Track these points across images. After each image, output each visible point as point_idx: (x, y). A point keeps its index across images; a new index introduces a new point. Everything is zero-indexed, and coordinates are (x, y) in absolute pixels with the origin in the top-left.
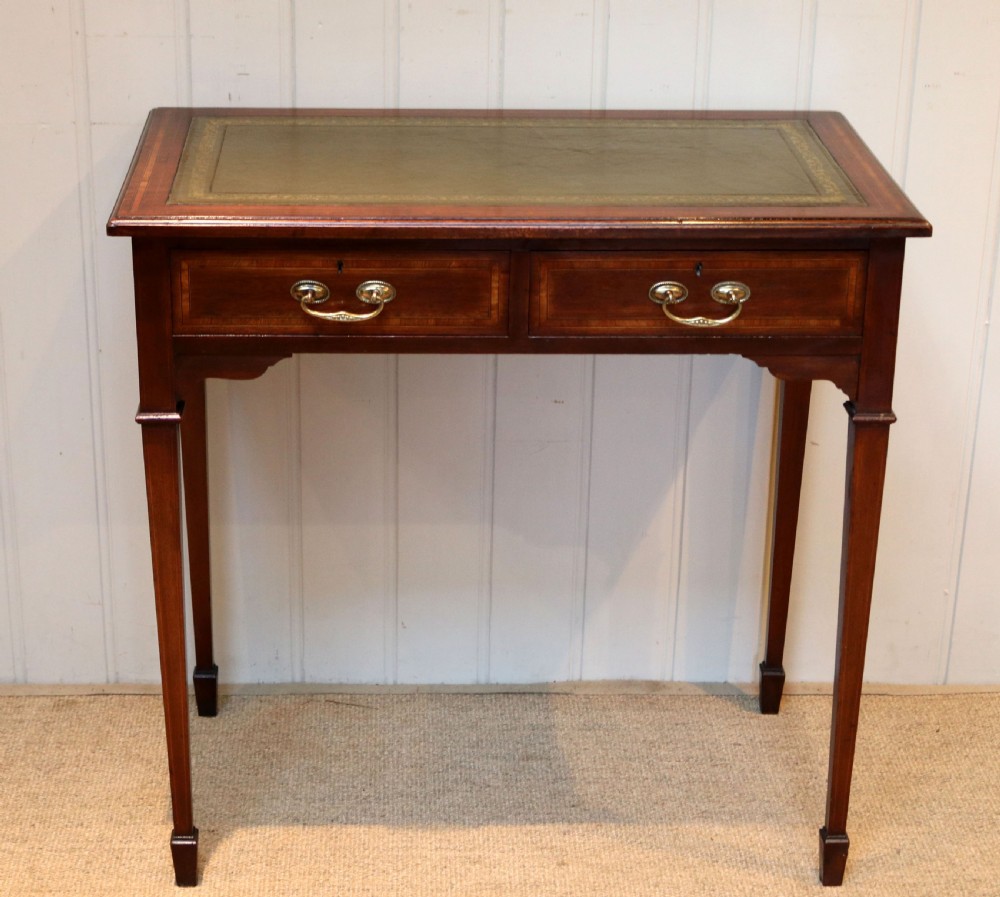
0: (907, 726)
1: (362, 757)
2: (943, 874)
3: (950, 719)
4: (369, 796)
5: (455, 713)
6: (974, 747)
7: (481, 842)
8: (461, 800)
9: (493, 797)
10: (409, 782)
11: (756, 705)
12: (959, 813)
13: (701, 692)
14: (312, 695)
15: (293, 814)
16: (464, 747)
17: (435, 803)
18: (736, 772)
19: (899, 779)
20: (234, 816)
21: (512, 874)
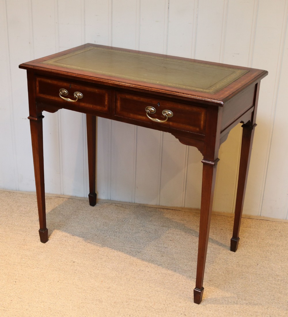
0: (272, 230)
1: (119, 221)
2: (269, 272)
3: (284, 229)
4: (117, 231)
5: (148, 212)
7: (142, 247)
8: (141, 235)
9: (150, 236)
10: (129, 229)
12: (279, 256)
14: (112, 203)
15: (96, 233)
17: (134, 235)
18: (219, 237)
19: (265, 244)
21: (147, 257)
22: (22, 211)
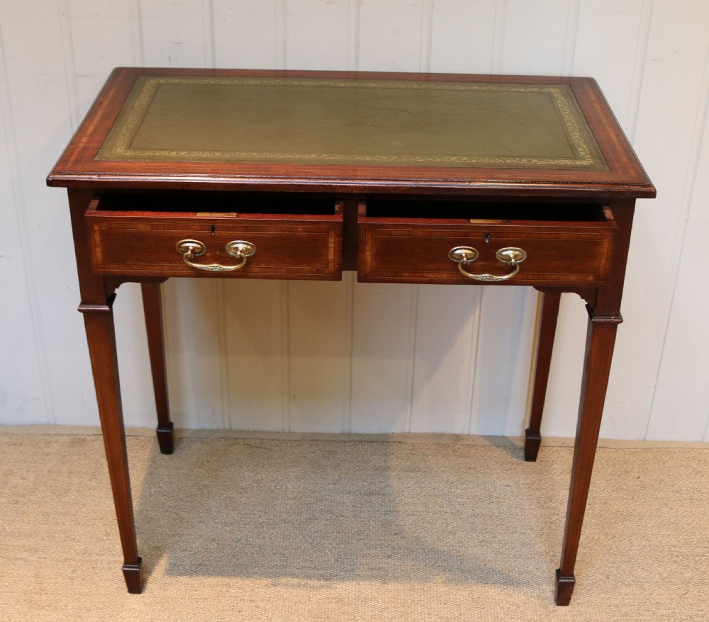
0: (619, 473)
1: (262, 490)
2: (636, 596)
3: (647, 468)
4: (263, 522)
5: (326, 455)
6: (661, 491)
8: (323, 527)
9: (344, 525)
10: (291, 511)
11: (522, 454)
12: (650, 545)
13: (487, 443)
14: (236, 439)
15: (212, 535)
16: (329, 484)
17: (306, 529)
18: (505, 508)
19: (612, 516)
20: (174, 536)
22: (16, 487)
